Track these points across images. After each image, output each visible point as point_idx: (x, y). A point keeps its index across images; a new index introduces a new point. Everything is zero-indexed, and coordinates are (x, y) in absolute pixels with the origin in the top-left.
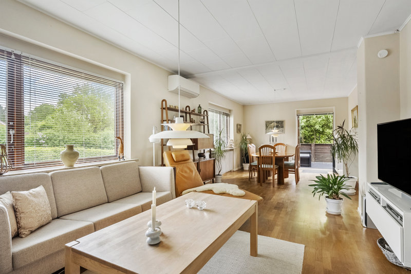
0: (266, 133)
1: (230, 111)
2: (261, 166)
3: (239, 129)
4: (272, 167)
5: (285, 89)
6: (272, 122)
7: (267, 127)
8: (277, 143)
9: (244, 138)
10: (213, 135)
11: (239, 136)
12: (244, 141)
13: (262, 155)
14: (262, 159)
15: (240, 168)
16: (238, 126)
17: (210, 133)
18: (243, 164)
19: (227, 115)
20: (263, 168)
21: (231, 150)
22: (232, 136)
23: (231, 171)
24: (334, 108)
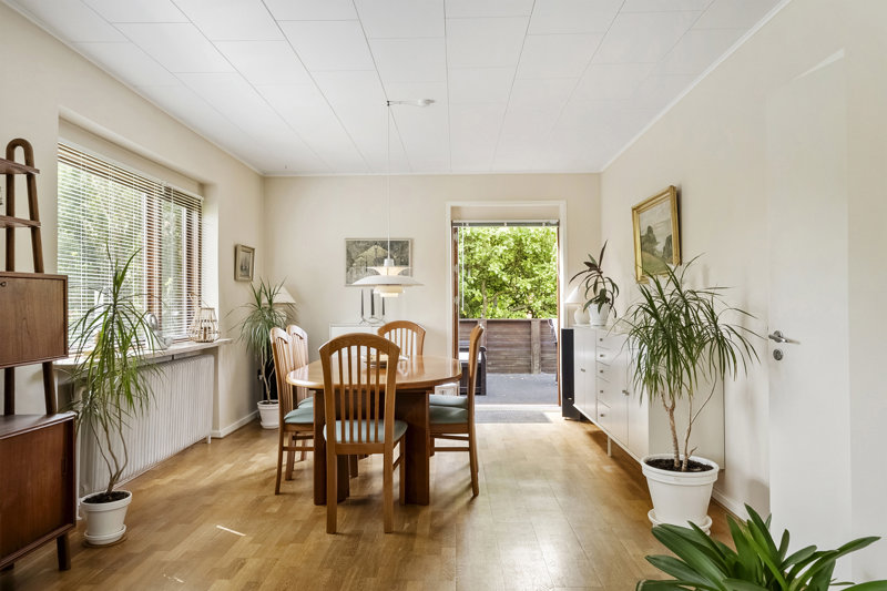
0: (349, 282)
1: (202, 186)
2: (331, 432)
3: (241, 264)
4: (382, 433)
5: (429, 102)
6: (368, 244)
7: (350, 261)
8: (390, 318)
9: (265, 300)
10: (64, 280)
11: (243, 295)
12: (265, 313)
13: (336, 381)
14: (336, 402)
15: (247, 418)
16: (241, 255)
17: (47, 271)
18: (261, 407)
19: (190, 204)
20: (338, 446)
21: (205, 352)
22: (211, 296)
23: (204, 441)
24: (562, 205)
